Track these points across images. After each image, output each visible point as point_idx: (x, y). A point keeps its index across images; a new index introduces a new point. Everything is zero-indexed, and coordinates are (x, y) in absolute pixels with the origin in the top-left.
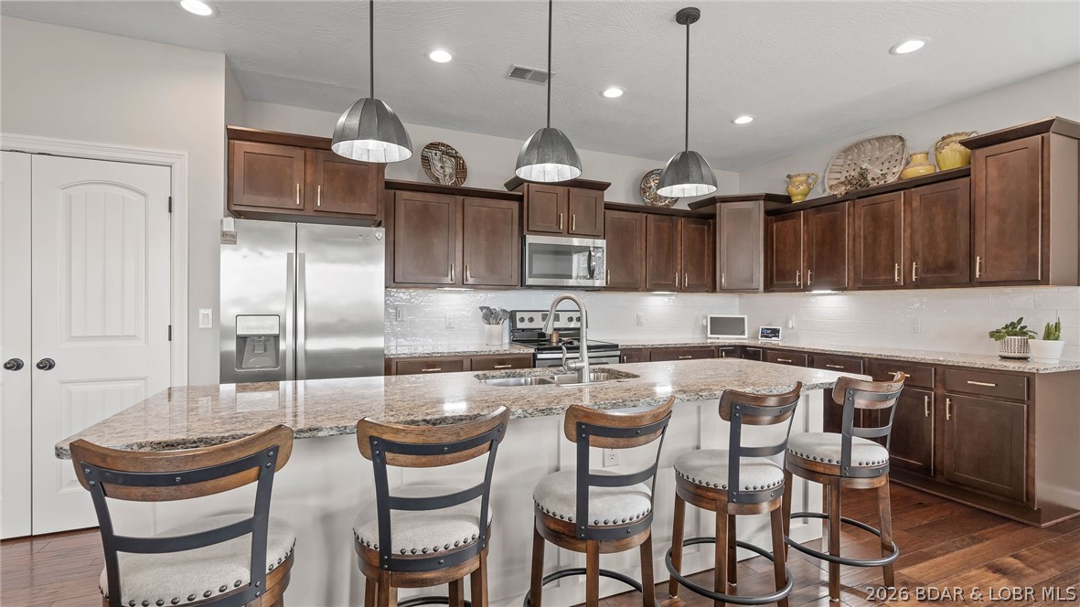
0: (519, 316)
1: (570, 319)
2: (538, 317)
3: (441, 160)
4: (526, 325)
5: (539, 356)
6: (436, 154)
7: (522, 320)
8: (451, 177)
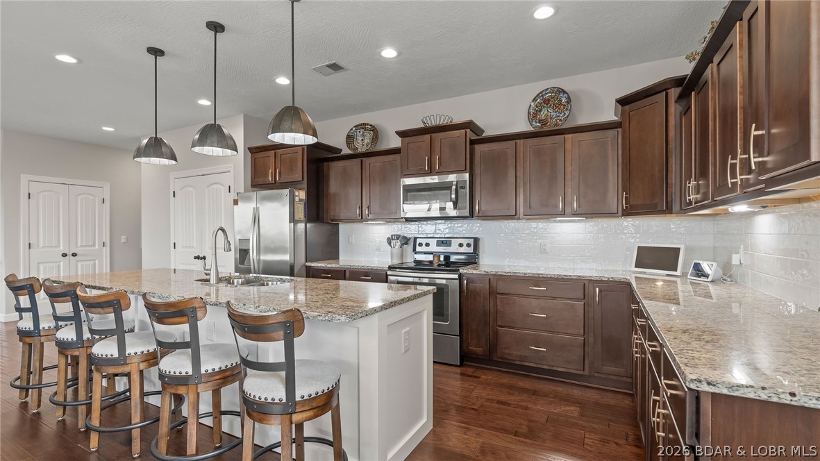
0: (419, 241)
1: (461, 245)
2: (433, 242)
3: (363, 135)
4: (424, 249)
5: (389, 273)
6: (360, 132)
7: (420, 245)
8: (367, 146)
